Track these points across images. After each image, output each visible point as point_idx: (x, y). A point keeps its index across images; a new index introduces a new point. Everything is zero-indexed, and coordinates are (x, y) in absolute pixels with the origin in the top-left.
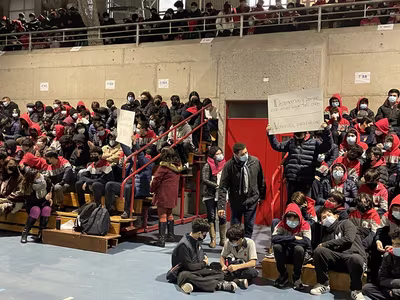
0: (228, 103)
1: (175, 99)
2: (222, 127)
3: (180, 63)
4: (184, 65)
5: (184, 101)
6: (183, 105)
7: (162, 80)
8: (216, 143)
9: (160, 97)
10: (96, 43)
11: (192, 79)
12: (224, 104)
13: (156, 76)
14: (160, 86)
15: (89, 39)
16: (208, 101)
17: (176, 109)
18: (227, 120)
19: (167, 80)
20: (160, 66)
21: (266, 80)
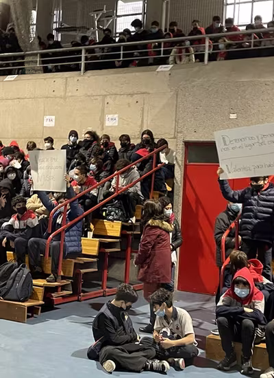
0: (188, 145)
1: (125, 139)
2: (178, 174)
3: (132, 95)
4: (136, 97)
5: (135, 141)
6: (134, 146)
7: (110, 116)
8: (171, 194)
9: (107, 137)
10: (35, 71)
11: (145, 114)
12: (181, 146)
13: (103, 111)
14: (107, 123)
15: (26, 66)
16: (163, 142)
17: (126, 151)
18: (186, 166)
19: (116, 116)
20: (108, 99)
21: (233, 116)
